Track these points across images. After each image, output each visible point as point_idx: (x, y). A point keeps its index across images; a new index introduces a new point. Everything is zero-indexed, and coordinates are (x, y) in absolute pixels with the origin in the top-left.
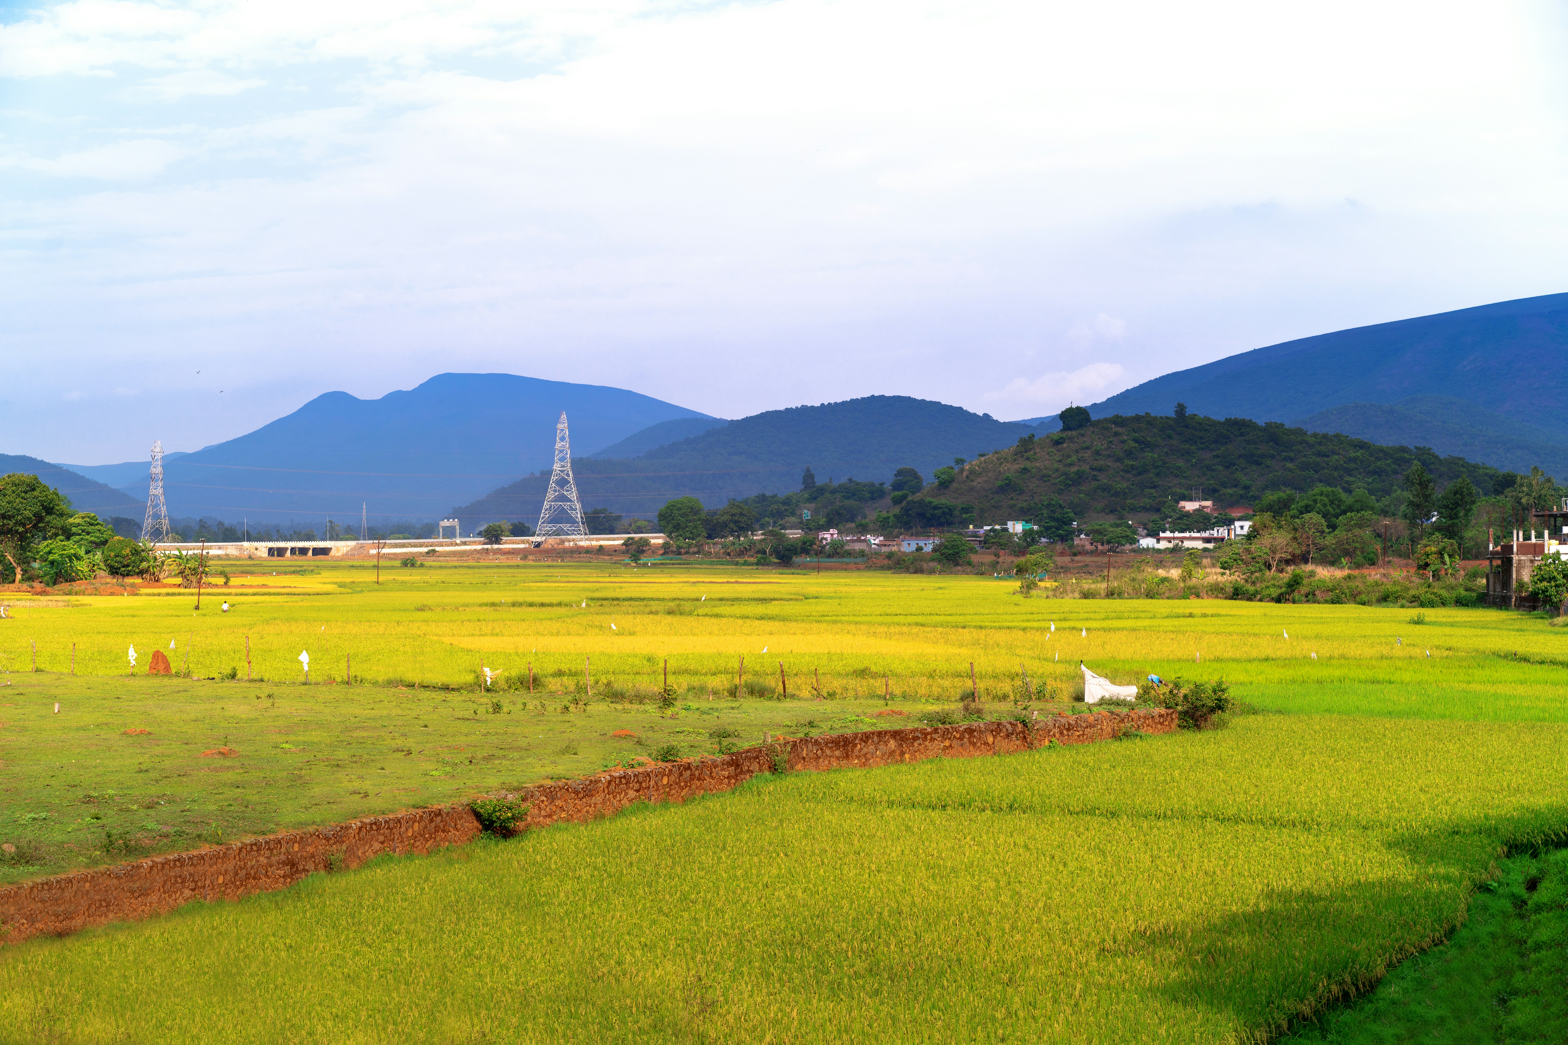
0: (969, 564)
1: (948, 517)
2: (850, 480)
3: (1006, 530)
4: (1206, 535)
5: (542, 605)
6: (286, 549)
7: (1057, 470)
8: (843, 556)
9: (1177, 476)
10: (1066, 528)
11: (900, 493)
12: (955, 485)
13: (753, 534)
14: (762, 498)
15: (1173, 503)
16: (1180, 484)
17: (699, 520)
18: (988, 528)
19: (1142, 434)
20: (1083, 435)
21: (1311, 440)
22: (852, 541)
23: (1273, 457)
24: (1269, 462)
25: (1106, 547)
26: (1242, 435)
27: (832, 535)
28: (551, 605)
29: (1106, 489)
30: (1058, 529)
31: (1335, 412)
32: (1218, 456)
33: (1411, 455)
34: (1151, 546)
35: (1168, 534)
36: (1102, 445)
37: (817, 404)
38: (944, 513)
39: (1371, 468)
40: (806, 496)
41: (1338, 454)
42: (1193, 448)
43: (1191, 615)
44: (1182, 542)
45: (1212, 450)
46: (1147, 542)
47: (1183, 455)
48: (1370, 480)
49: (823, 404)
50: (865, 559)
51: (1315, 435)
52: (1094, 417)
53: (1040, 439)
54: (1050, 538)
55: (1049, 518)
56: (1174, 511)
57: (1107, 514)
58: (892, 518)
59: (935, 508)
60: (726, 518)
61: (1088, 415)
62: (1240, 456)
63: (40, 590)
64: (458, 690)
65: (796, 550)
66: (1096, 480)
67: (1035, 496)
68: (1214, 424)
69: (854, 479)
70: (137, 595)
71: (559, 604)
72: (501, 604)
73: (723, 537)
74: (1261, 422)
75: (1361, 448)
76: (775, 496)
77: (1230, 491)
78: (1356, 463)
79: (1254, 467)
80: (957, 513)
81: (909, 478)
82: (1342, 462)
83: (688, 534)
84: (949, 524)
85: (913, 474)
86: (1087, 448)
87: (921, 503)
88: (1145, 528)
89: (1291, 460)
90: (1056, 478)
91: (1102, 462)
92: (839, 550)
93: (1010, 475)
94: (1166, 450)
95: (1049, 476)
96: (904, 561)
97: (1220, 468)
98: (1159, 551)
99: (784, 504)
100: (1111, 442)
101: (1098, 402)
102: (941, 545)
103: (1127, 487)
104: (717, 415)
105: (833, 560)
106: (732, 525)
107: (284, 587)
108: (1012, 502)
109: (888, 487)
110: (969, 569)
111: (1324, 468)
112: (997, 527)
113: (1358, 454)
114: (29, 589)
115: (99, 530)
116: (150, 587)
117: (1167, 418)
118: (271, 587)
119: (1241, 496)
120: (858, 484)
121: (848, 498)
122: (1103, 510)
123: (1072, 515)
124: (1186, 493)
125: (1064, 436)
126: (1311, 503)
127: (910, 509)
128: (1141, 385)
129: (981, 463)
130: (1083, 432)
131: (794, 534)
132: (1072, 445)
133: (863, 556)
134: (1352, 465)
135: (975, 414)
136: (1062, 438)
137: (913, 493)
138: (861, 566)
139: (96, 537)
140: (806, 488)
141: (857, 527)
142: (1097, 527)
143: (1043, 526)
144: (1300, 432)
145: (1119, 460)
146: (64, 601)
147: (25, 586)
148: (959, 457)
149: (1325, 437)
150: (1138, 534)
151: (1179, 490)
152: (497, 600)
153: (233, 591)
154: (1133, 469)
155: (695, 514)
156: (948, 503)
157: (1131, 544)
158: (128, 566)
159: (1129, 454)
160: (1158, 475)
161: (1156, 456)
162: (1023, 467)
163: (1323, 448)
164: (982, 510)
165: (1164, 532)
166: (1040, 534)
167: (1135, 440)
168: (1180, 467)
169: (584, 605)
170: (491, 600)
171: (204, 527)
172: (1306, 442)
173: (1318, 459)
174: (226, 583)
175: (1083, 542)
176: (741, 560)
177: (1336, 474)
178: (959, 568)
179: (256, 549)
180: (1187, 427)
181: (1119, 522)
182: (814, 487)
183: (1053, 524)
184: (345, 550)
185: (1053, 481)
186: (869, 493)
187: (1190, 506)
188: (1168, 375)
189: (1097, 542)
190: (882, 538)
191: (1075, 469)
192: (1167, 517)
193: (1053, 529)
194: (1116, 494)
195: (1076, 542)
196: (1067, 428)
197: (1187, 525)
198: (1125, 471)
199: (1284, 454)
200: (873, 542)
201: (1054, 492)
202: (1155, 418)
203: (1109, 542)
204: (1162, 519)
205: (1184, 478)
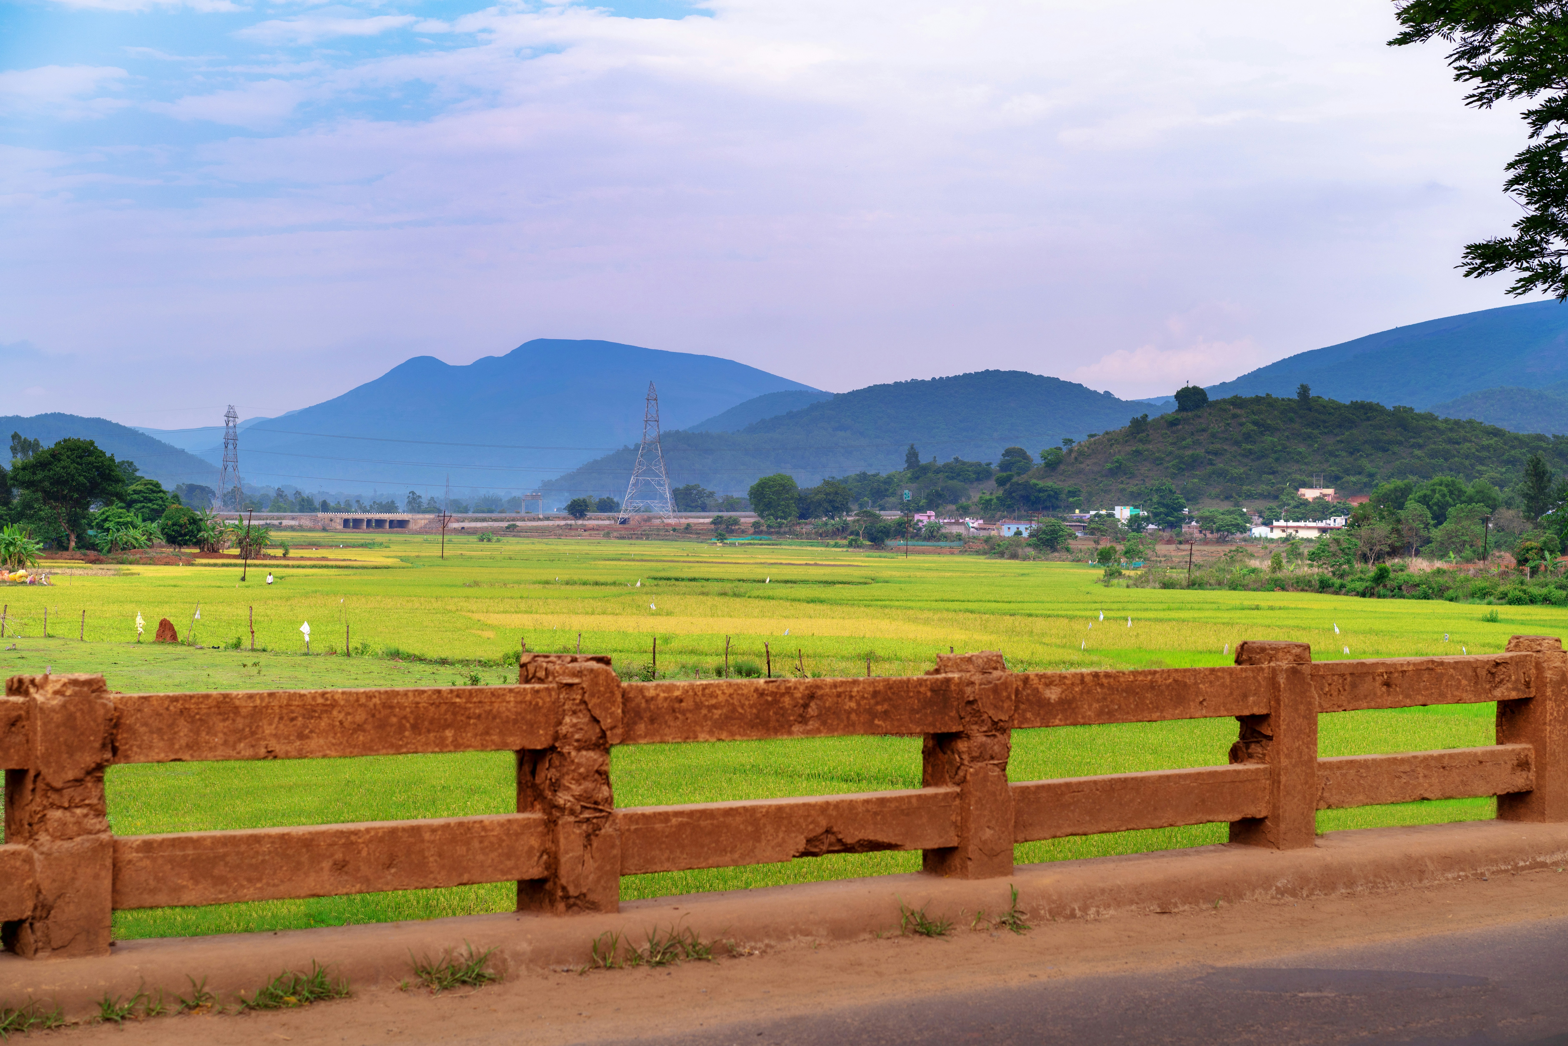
0: (1068, 550)
1: (1054, 500)
2: (956, 459)
3: (1113, 515)
4: (1322, 524)
5: (596, 583)
6: (361, 521)
7: (1171, 453)
8: (939, 540)
9: (1297, 462)
10: (1176, 514)
11: (1005, 474)
12: (1062, 467)
13: (848, 515)
14: (863, 477)
15: (1292, 490)
16: (1300, 470)
17: (792, 499)
18: (1093, 513)
19: (1262, 416)
20: (1200, 417)
21: (1442, 426)
22: (950, 524)
23: (1400, 443)
24: (1396, 449)
25: (1216, 535)
26: (1368, 419)
27: (929, 517)
28: (605, 584)
29: (1222, 474)
30: (1167, 515)
31: (1480, 396)
32: (1341, 442)
33: (1549, 444)
34: (1263, 536)
35: (1282, 523)
36: (1219, 427)
37: (928, 378)
38: (1049, 496)
39: (1505, 457)
40: (909, 475)
41: (1470, 441)
42: (1316, 432)
43: (1257, 608)
44: (1297, 532)
45: (1336, 435)
46: (1260, 531)
47: (1304, 440)
48: (1504, 470)
49: (934, 379)
50: (962, 543)
51: (1446, 421)
52: (1211, 398)
53: (1154, 420)
54: (1159, 525)
55: (1158, 503)
56: (1293, 498)
57: (1222, 500)
58: (995, 500)
59: (1041, 490)
60: (821, 496)
61: (1206, 395)
62: (1366, 442)
63: (94, 558)
64: (452, 664)
65: (888, 533)
66: (1212, 464)
67: (1146, 480)
68: (1339, 407)
69: (960, 458)
70: (193, 565)
71: (614, 584)
72: (555, 582)
73: (817, 517)
74: (1390, 407)
75: (1495, 435)
76: (878, 474)
77: (1353, 479)
78: (1489, 451)
79: (1380, 454)
80: (1064, 496)
81: (1018, 458)
82: (1474, 450)
83: (780, 514)
84: (1055, 508)
85: (1022, 454)
86: (1203, 430)
87: (1026, 485)
88: (1260, 516)
89: (1420, 447)
90: (1169, 462)
91: (1218, 446)
92: (935, 533)
93: (1120, 457)
94: (1286, 434)
95: (1162, 459)
96: (999, 545)
97: (1344, 454)
98: (1272, 541)
99: (885, 483)
100: (1228, 424)
101: (1227, 381)
102: (1038, 531)
103: (1244, 473)
104: (823, 389)
105: (929, 543)
106: (826, 505)
107: (344, 560)
108: (1121, 486)
109: (994, 467)
110: (1065, 555)
111: (1454, 456)
112: (1103, 512)
113: (1492, 442)
114: (83, 557)
115: (161, 498)
116: (208, 558)
117: (1289, 400)
118: (331, 560)
119: (1365, 485)
120: (964, 463)
121: (952, 478)
122: (1217, 497)
123: (1183, 501)
124: (1306, 479)
125: (1179, 417)
126: (1429, 493)
127: (1014, 492)
128: (1273, 364)
129: (1090, 445)
130: (1199, 413)
131: (891, 516)
132: (1187, 427)
133: (960, 539)
134: (1485, 454)
135: (1095, 391)
136: (1177, 419)
137: (1019, 474)
138: (956, 551)
139: (158, 505)
140: (908, 468)
141: (957, 510)
142: (1207, 514)
143: (1152, 512)
144: (1431, 417)
145: (1237, 443)
146: (115, 570)
147: (78, 554)
148: (1069, 437)
149: (1457, 423)
150: (1251, 523)
151: (1298, 477)
152: (550, 578)
153: (290, 563)
154: (1251, 453)
155: (787, 492)
156: (1055, 486)
157: (1241, 532)
158: (185, 535)
159: (1248, 437)
160: (1277, 460)
161: (1276, 440)
162: (1134, 449)
163: (1454, 435)
164: (1090, 494)
165: (1278, 520)
166: (1147, 520)
167: (1255, 423)
168: (1301, 453)
169: (639, 584)
170: (544, 578)
171: (281, 496)
172: (1435, 428)
173: (1448, 447)
174: (284, 555)
175: (1191, 530)
176: (832, 542)
177: (1467, 463)
178: (1056, 554)
179: (331, 520)
180: (1310, 410)
181: (1232, 509)
182: (918, 466)
183: (1162, 510)
184: (423, 523)
185: (1166, 465)
186: (975, 473)
187: (1310, 494)
188: (1303, 354)
189: (1206, 529)
190: (981, 522)
191: (1189, 452)
192: (1285, 504)
193: (1162, 516)
194: (1233, 479)
195: (1185, 529)
196: (1182, 408)
197: (1303, 514)
198: (1243, 456)
199: (1413, 440)
200: (971, 525)
201: (1166, 477)
202: (1276, 400)
203: (1218, 530)
204: (1280, 507)
205: (1306, 464)
